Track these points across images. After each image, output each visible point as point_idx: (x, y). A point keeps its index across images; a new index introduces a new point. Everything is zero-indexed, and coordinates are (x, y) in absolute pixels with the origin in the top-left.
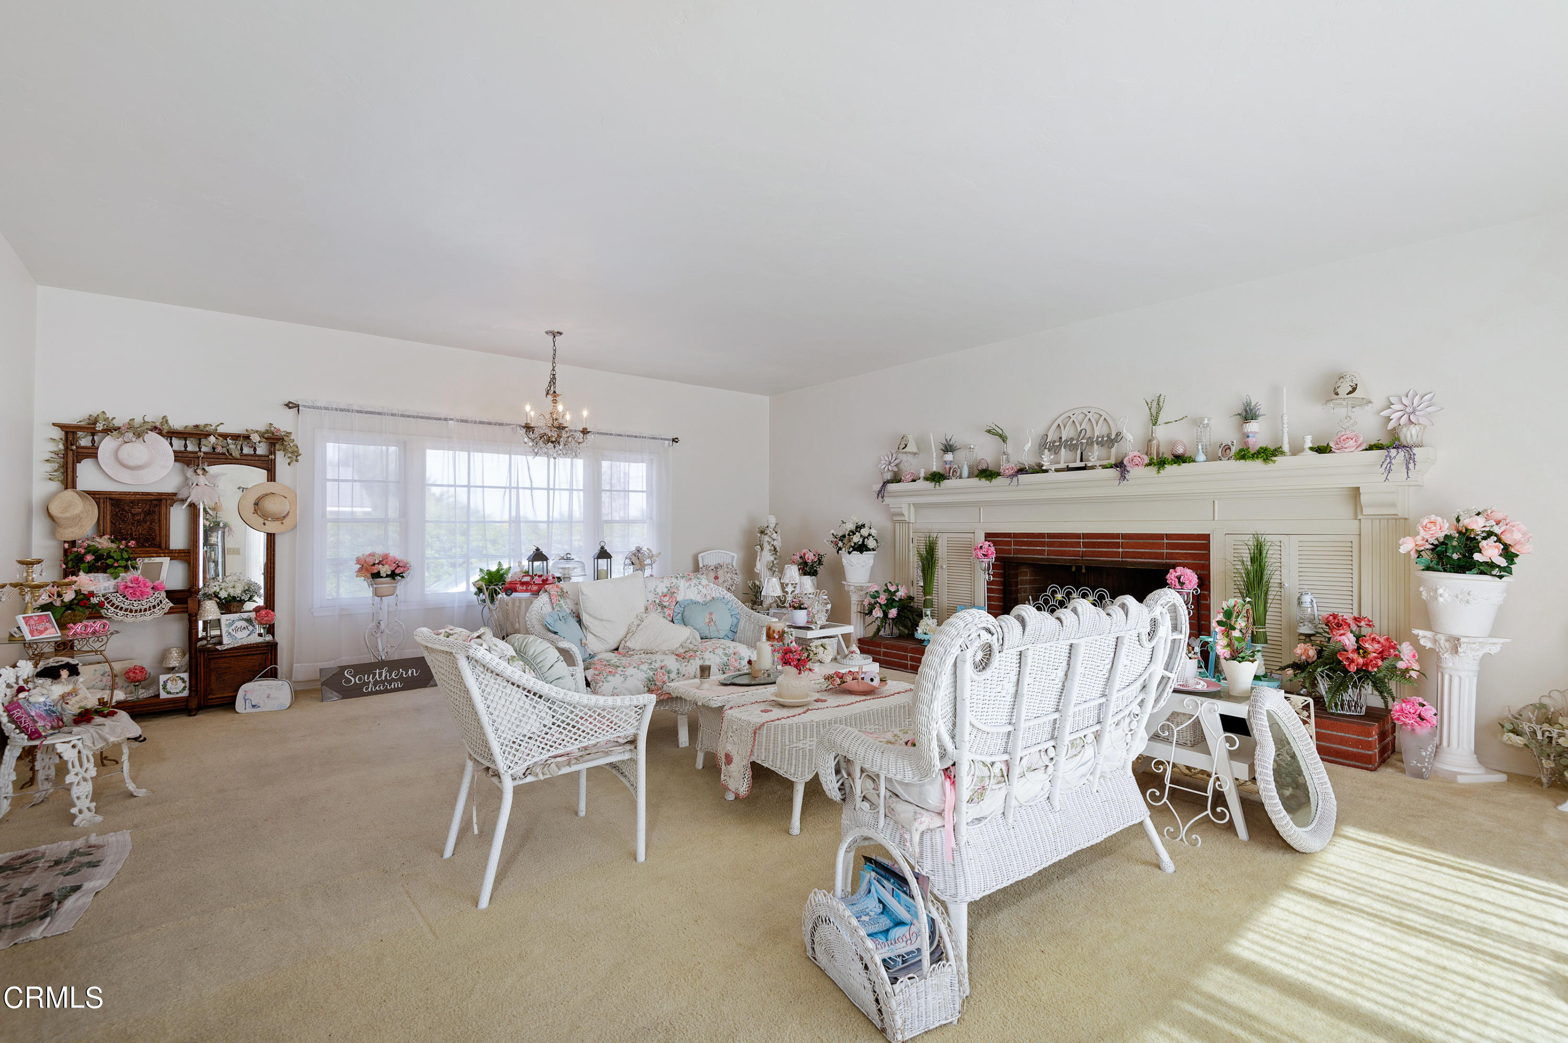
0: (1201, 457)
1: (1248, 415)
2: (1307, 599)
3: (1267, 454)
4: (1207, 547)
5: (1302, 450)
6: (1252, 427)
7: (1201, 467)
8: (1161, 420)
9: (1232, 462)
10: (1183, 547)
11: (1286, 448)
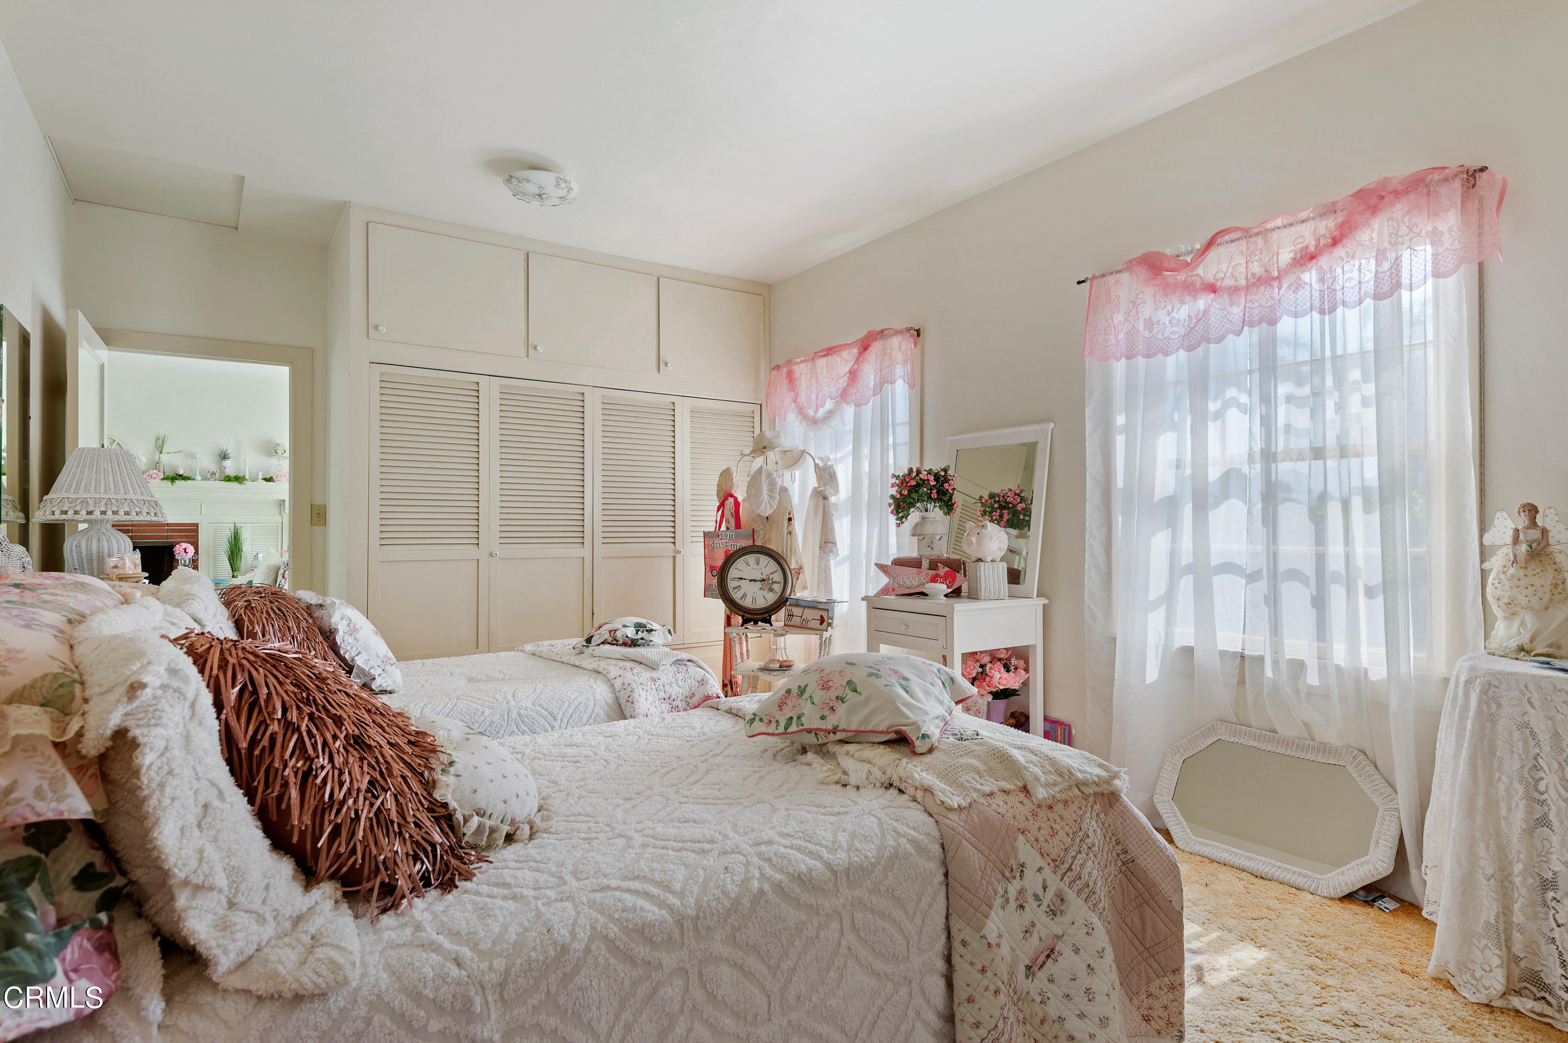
0: (199, 478)
1: (224, 456)
2: (260, 556)
3: (238, 479)
4: (197, 531)
5: (257, 479)
6: (228, 463)
7: (199, 482)
8: (164, 450)
9: (217, 482)
10: (180, 531)
11: (247, 477)
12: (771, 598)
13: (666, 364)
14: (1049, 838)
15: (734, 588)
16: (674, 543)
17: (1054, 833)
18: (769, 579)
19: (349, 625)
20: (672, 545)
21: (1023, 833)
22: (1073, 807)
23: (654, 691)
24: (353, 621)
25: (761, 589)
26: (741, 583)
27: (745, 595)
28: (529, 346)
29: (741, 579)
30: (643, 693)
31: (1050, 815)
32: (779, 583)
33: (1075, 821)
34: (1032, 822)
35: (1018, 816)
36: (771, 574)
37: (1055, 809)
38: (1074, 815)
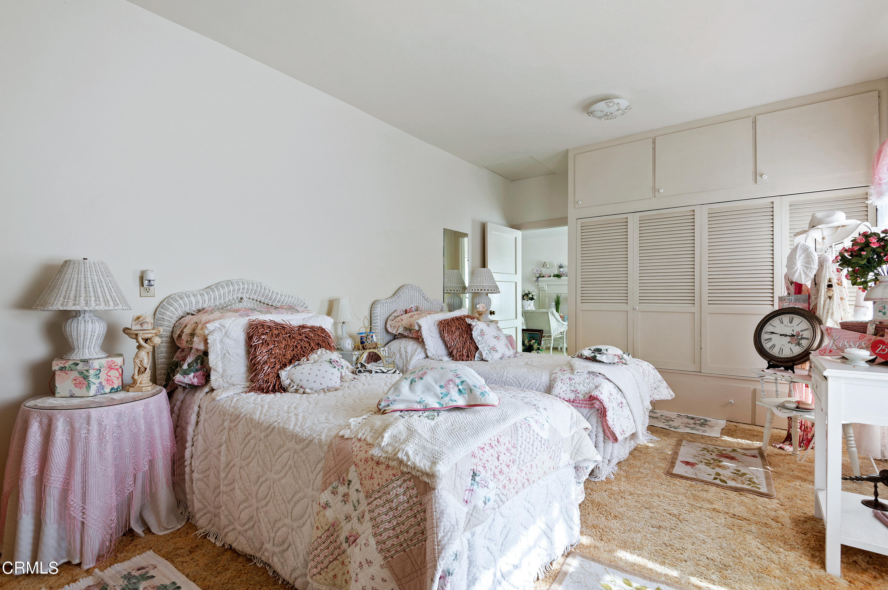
12: (797, 350)
13: (761, 176)
14: (367, 478)
15: (766, 340)
16: (773, 305)
17: (371, 478)
18: (798, 335)
19: (481, 333)
20: (771, 306)
21: (356, 465)
22: (391, 472)
23: (568, 385)
24: (484, 331)
25: (789, 342)
26: (773, 336)
27: (774, 346)
28: (655, 190)
29: (773, 333)
30: (561, 385)
31: (375, 467)
32: (807, 339)
33: (387, 481)
34: (362, 463)
35: (358, 456)
36: (801, 331)
37: (381, 466)
38: (388, 476)
